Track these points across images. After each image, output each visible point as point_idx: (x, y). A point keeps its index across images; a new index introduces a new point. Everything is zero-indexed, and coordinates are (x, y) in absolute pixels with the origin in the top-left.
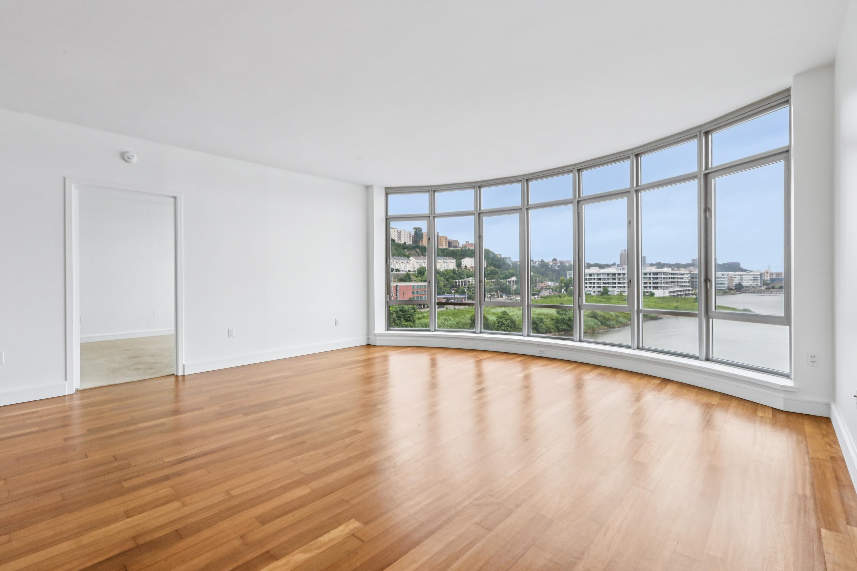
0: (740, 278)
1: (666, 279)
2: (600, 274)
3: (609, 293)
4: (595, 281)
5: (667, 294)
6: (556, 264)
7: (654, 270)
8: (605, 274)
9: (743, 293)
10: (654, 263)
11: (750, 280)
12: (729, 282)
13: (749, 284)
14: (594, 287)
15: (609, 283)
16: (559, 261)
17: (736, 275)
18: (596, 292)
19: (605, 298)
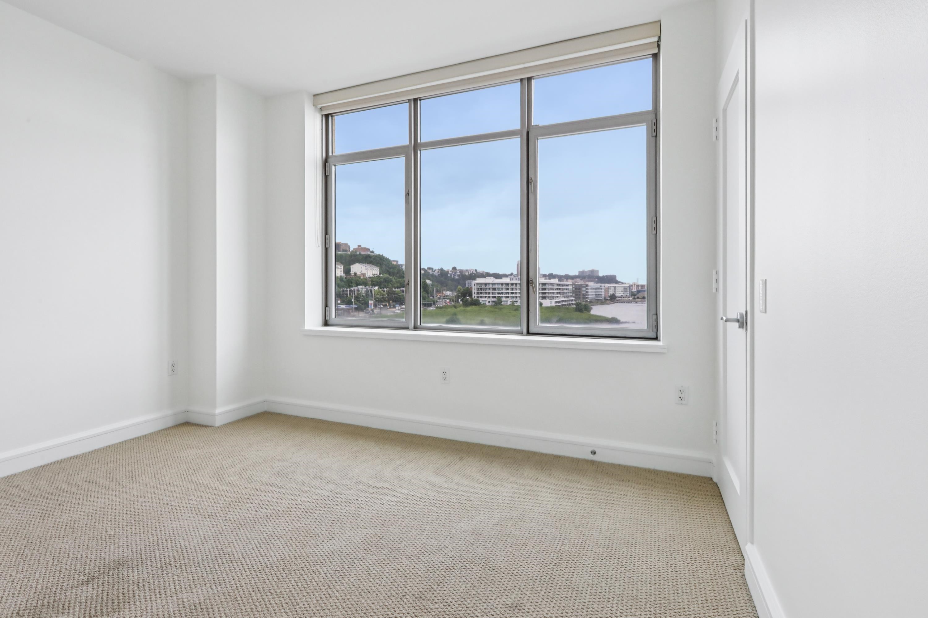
0: (615, 289)
1: (553, 289)
2: (495, 284)
4: (490, 291)
5: (554, 305)
6: (455, 273)
7: (545, 280)
8: (500, 284)
9: (616, 302)
11: (622, 291)
12: (605, 293)
13: (621, 294)
14: (489, 297)
15: (502, 293)
16: (459, 270)
17: (611, 287)
18: (491, 302)
19: (499, 309)
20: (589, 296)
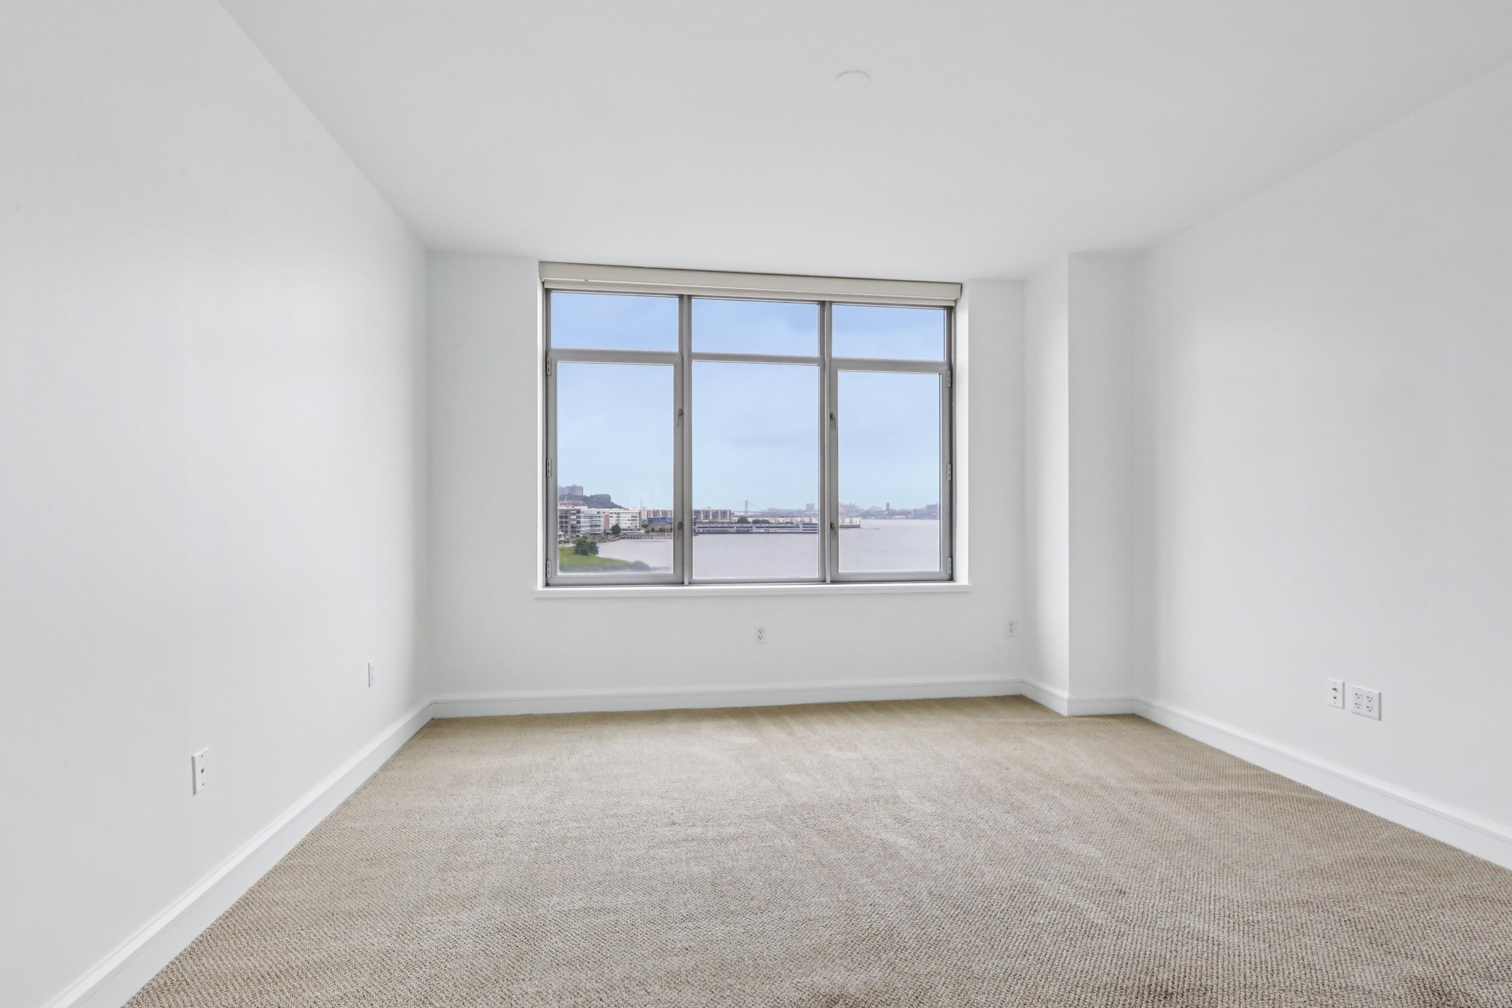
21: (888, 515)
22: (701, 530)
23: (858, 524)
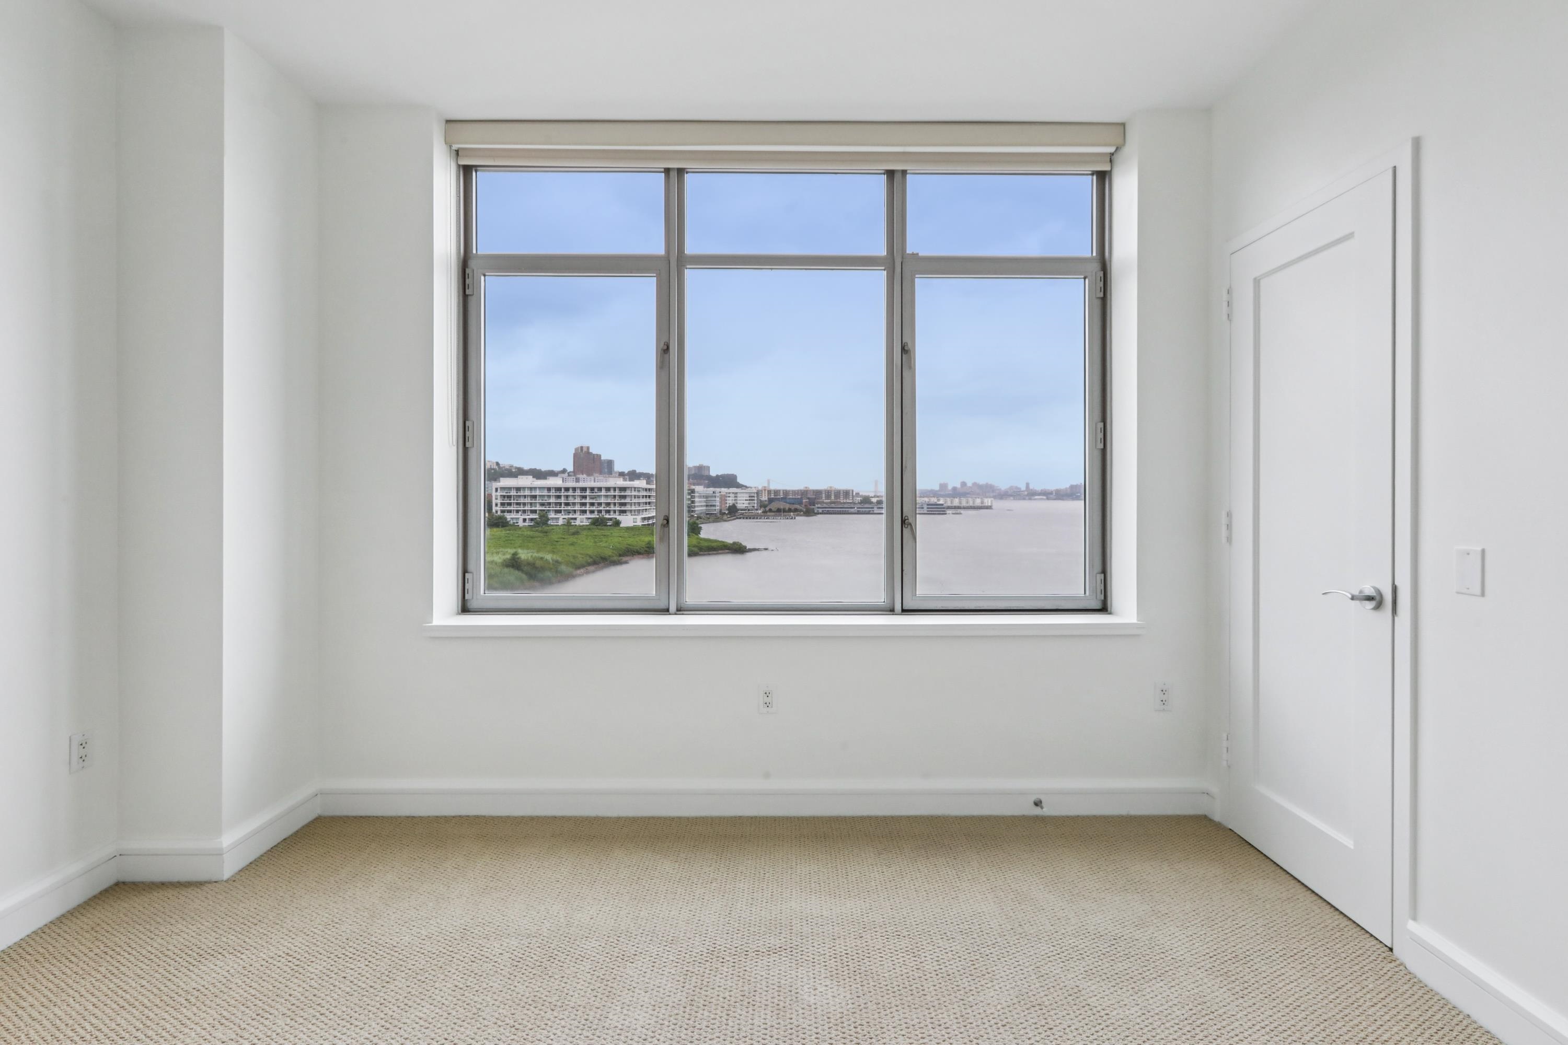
0: (735, 497)
1: (639, 497)
2: (535, 488)
3: (550, 522)
4: (526, 501)
5: (639, 523)
7: (621, 482)
8: (544, 488)
9: (737, 518)
10: (626, 472)
11: (746, 500)
12: (721, 502)
13: (745, 505)
14: (524, 511)
15: (549, 504)
17: (730, 493)
18: (527, 520)
19: (541, 532)
20: (696, 509)
21: (1028, 495)
22: (820, 510)
23: (990, 504)
